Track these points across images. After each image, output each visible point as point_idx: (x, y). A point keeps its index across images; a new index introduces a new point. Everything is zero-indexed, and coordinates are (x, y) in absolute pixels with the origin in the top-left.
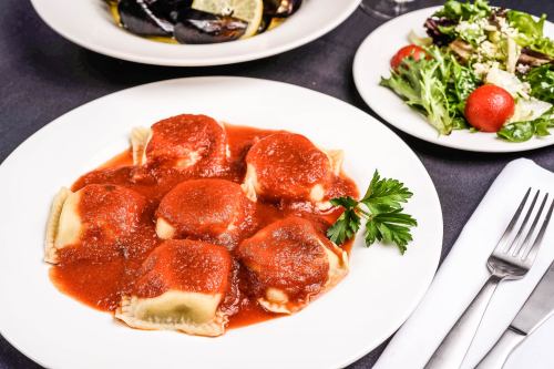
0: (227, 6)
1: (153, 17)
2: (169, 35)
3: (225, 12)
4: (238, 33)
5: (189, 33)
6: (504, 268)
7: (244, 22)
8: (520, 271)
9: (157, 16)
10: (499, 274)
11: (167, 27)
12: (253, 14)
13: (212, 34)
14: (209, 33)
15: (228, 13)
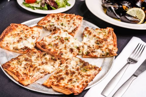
0: (135, 14)
1: (115, 13)
2: (119, 19)
3: (134, 16)
4: (137, 22)
5: (125, 19)
6: (131, 61)
7: (140, 20)
8: (135, 62)
9: (117, 13)
10: (130, 62)
11: (119, 17)
12: (142, 18)
13: (131, 21)
14: (130, 20)
15: (135, 16)
